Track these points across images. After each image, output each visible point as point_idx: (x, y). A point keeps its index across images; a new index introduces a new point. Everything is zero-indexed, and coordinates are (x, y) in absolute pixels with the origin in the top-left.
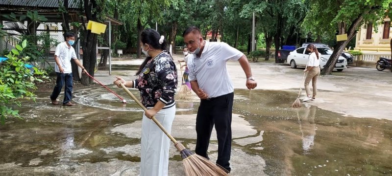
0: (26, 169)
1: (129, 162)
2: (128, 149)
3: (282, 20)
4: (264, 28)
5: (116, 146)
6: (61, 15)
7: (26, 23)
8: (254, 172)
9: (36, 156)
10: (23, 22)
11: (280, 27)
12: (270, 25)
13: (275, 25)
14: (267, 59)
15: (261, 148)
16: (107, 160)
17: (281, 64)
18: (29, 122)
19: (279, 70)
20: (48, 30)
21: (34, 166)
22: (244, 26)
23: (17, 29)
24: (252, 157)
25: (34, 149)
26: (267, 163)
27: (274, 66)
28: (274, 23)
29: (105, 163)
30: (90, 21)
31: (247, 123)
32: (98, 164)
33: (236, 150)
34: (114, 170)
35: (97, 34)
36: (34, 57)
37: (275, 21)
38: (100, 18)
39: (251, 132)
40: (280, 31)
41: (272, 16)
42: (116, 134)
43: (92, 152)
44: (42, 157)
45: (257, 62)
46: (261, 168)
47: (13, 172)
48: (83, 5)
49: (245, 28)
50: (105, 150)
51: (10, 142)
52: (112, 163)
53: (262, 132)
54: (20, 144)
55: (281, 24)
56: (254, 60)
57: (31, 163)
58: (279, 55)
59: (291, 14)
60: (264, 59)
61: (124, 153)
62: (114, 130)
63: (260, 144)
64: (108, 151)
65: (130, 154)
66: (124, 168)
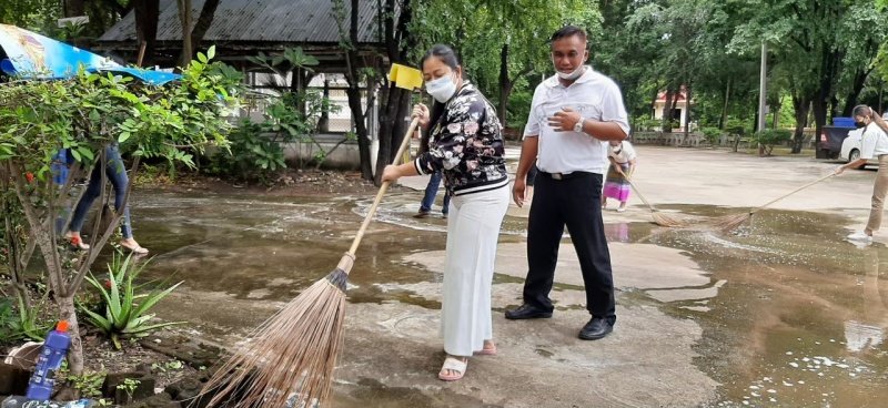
0: (242, 303)
1: (418, 307)
2: (424, 288)
3: (832, 60)
4: (791, 78)
5: (401, 282)
6: (344, 55)
7: (290, 75)
8: (669, 345)
9: (262, 285)
10: (284, 74)
11: (829, 74)
12: (803, 71)
13: (815, 70)
14: (796, 151)
15: (706, 309)
16: (379, 301)
17: (831, 160)
18: (266, 239)
19: (818, 172)
20: (326, 89)
21: (255, 299)
22: (741, 75)
23: (273, 85)
24: (676, 321)
25: (262, 276)
26: (704, 335)
27: (809, 165)
28: (812, 66)
29: (375, 305)
30: (394, 65)
31: (696, 265)
32: (361, 306)
33: (643, 307)
34: (387, 316)
35: (408, 91)
36: (293, 132)
37: (815, 61)
38: (414, 58)
39: (694, 281)
40: (827, 86)
41: (808, 49)
42: (410, 264)
43: (357, 287)
44: (271, 288)
45: (769, 155)
46: (689, 341)
47: (218, 305)
48: (384, 35)
49: (744, 81)
50: (381, 286)
51: (226, 263)
52: (386, 306)
53: (721, 283)
54: (243, 268)
55: (830, 68)
56: (762, 152)
57: (252, 294)
58: (823, 138)
59: (852, 44)
60: (790, 150)
61: (413, 293)
62: (407, 258)
63: (705, 302)
64: (385, 288)
65: (425, 296)
66: (405, 315)
